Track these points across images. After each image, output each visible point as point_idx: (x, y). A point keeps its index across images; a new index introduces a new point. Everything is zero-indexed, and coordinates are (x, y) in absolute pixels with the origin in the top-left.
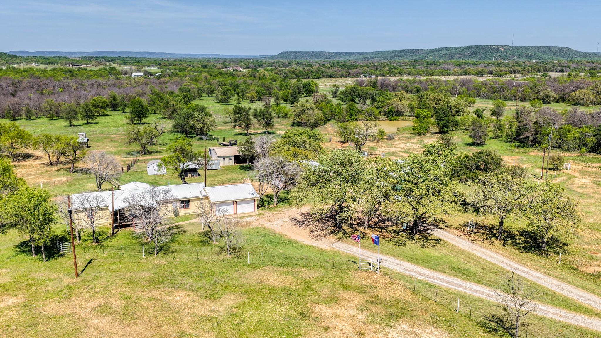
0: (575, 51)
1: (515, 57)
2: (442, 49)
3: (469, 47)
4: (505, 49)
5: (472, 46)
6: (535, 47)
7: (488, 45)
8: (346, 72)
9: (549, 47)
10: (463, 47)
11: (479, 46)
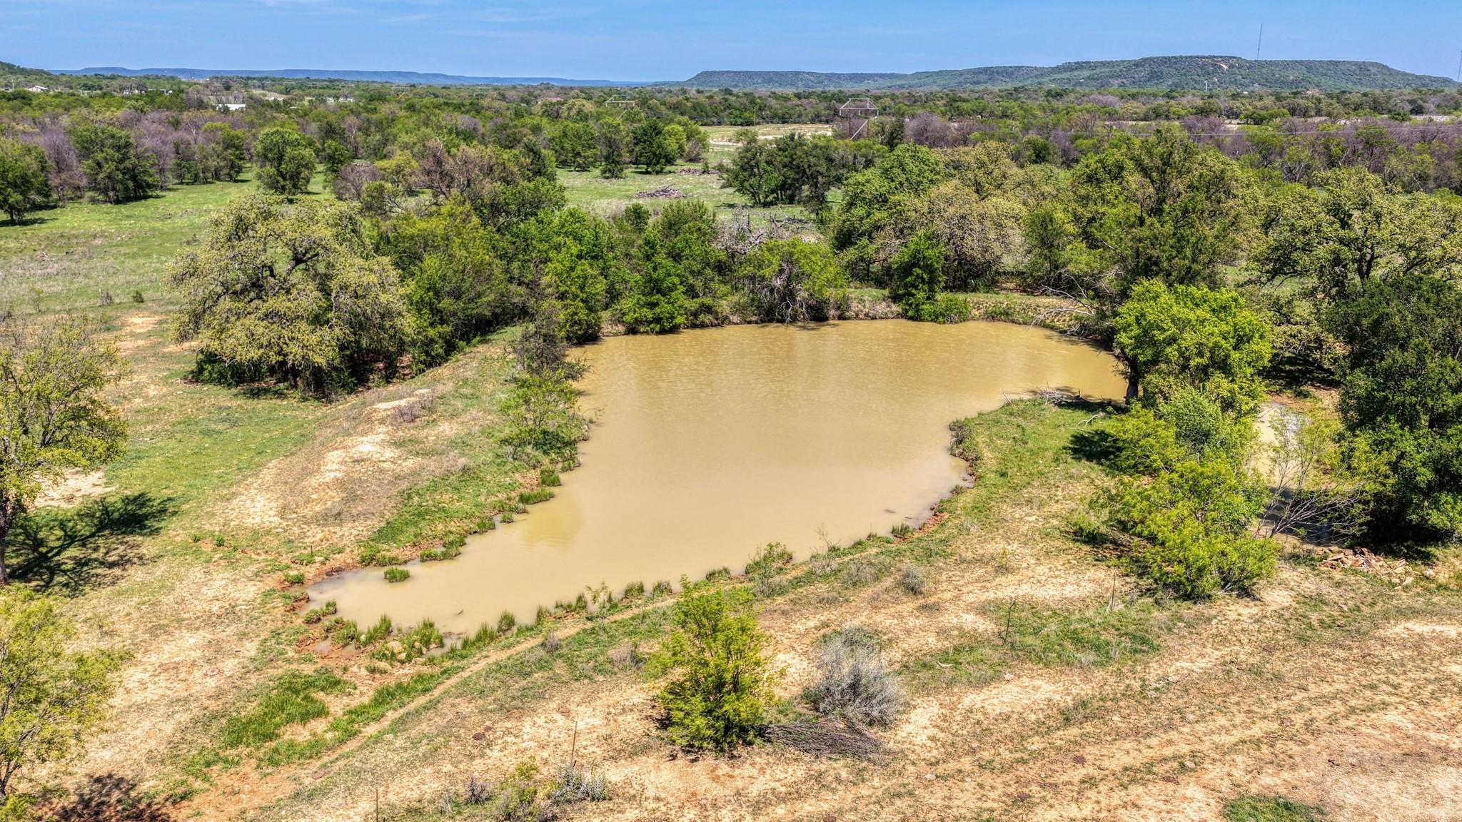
0: (1398, 72)
1: (1256, 85)
2: (1080, 66)
3: (1145, 60)
4: (1231, 66)
5: (1151, 59)
6: (1302, 61)
7: (1191, 57)
8: (828, 108)
9: (1336, 63)
10: (1129, 61)
11: (1169, 59)
